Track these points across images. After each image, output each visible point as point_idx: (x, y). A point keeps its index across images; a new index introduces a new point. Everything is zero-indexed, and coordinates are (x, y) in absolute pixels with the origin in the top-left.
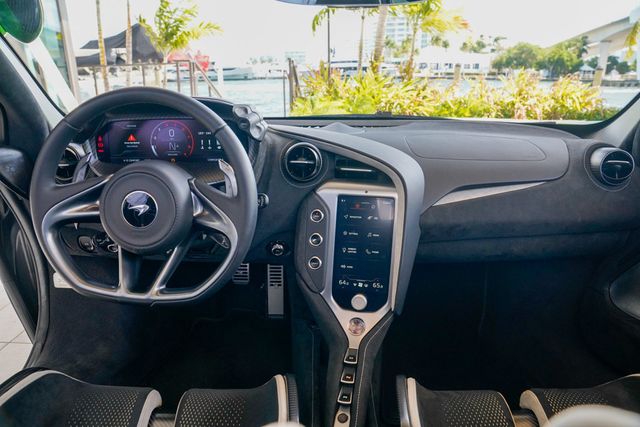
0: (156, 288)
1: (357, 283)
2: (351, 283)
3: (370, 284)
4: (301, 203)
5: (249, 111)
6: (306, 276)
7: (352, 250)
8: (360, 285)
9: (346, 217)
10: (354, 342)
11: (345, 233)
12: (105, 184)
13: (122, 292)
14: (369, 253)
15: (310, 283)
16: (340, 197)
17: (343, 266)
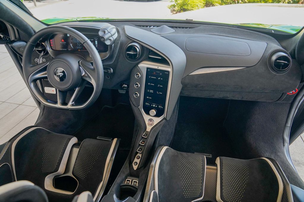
0: (70, 103)
1: (153, 105)
2: (151, 104)
3: (158, 106)
4: (132, 69)
5: (106, 32)
6: (133, 99)
7: (152, 91)
8: (154, 106)
9: (150, 77)
10: (149, 129)
11: (149, 84)
12: (47, 65)
13: (59, 105)
14: (158, 93)
15: (134, 103)
16: (148, 68)
17: (148, 97)
